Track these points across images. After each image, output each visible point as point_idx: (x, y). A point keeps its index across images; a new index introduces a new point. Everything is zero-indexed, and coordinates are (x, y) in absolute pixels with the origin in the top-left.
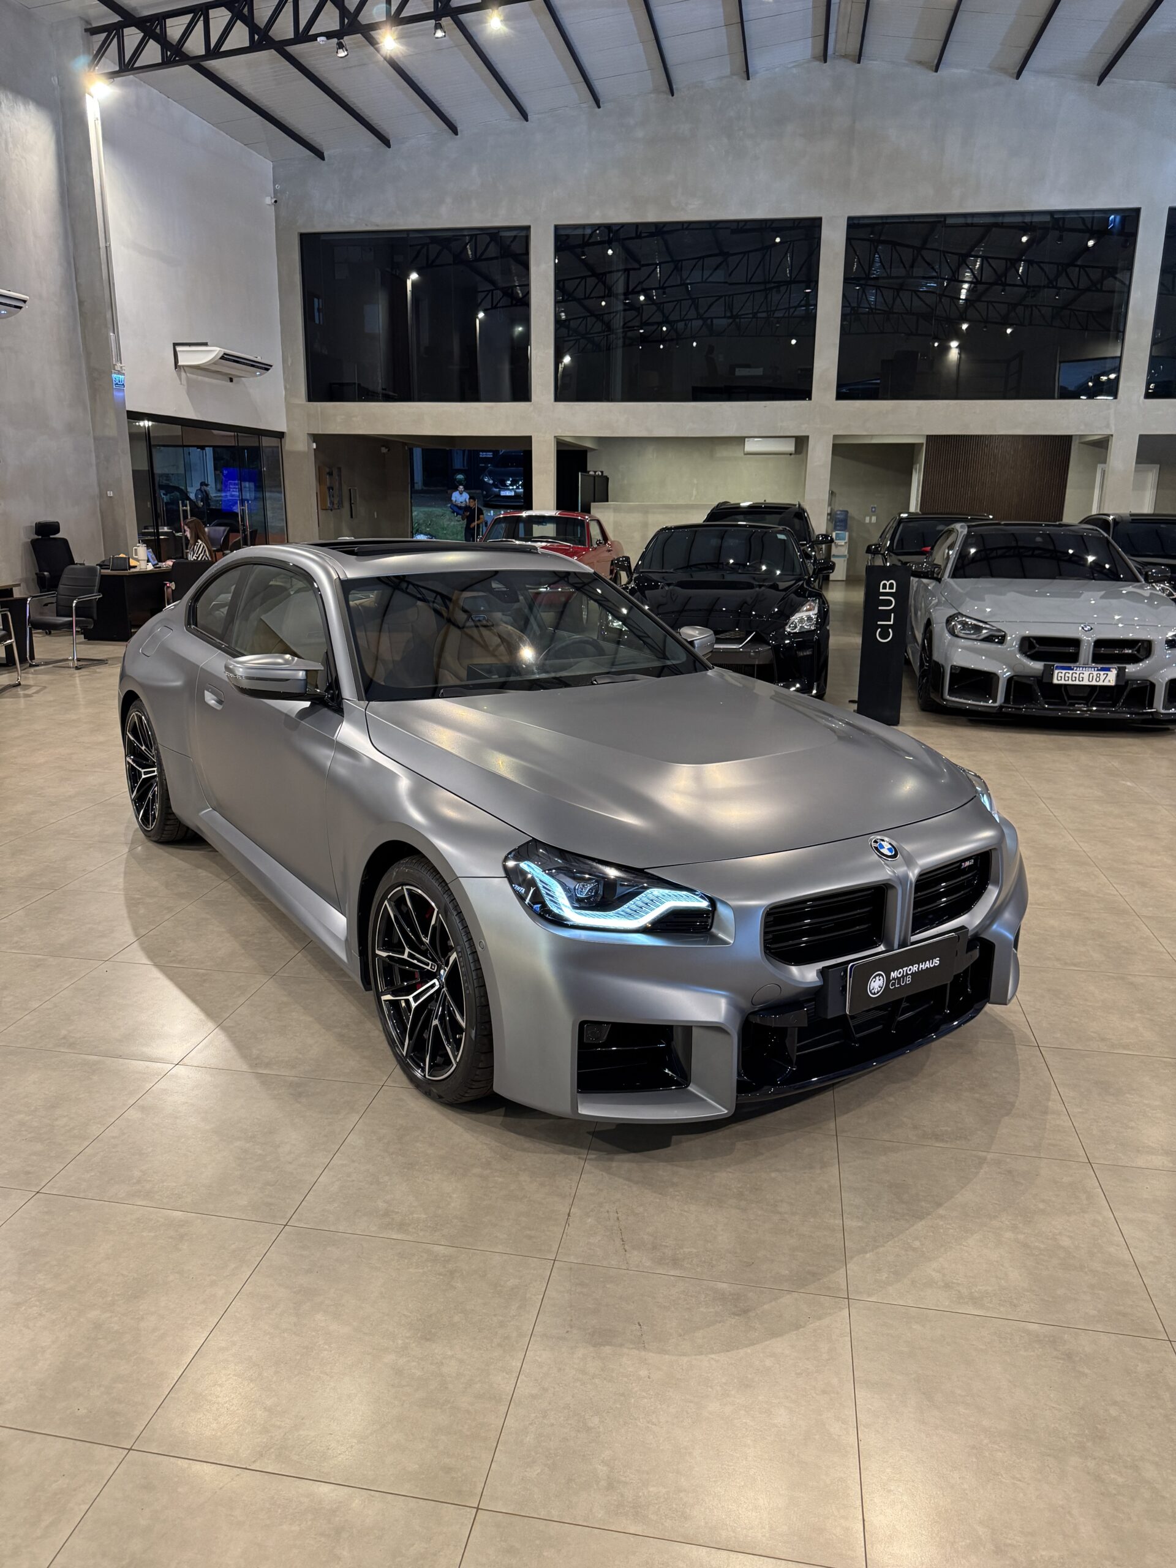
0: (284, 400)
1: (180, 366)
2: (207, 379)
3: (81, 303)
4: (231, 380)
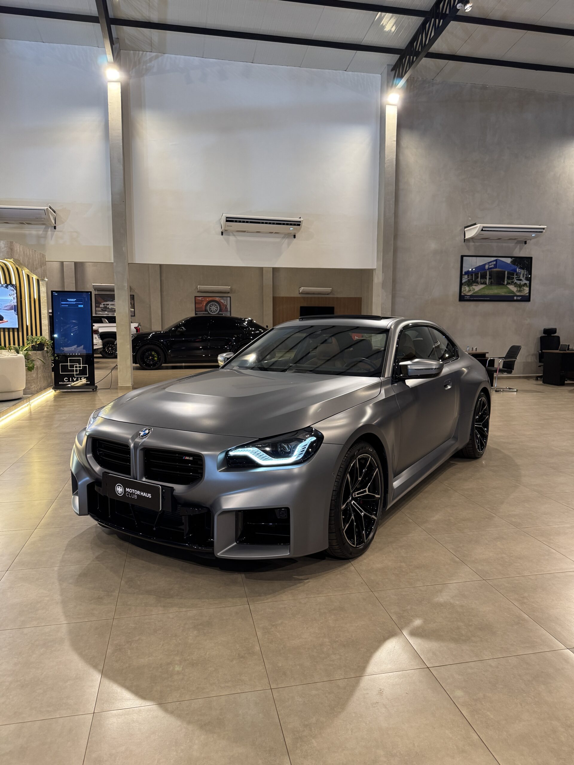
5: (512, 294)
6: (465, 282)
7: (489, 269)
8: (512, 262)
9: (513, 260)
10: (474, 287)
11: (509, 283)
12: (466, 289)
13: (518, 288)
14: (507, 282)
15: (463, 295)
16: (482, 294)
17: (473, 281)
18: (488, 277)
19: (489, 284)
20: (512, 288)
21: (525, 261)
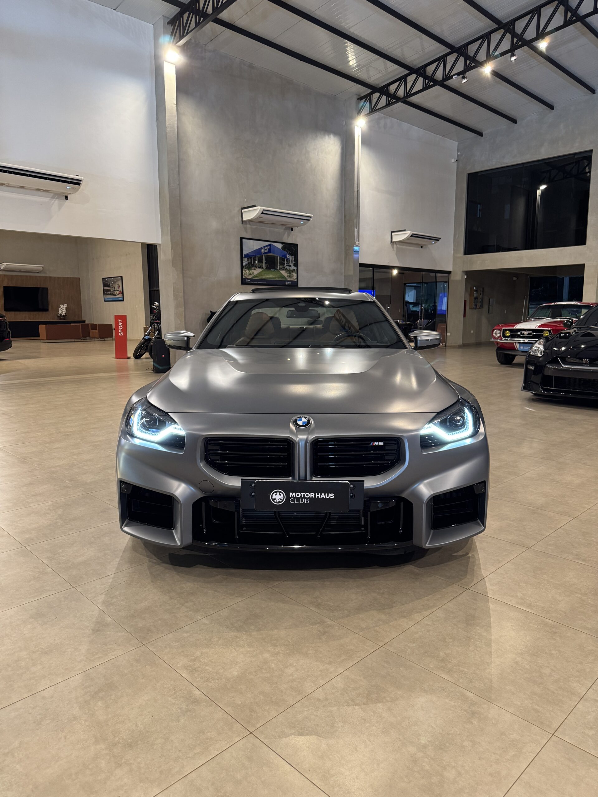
0: (452, 255)
1: (393, 242)
2: (408, 247)
3: (345, 217)
4: (422, 247)
5: (284, 279)
6: (245, 265)
7: (265, 253)
8: (282, 247)
9: (284, 246)
10: (253, 270)
11: (281, 269)
12: (246, 273)
13: (288, 274)
14: (280, 267)
15: (244, 278)
16: (260, 278)
17: (252, 264)
18: (264, 261)
19: (265, 268)
20: (283, 273)
21: (293, 248)
